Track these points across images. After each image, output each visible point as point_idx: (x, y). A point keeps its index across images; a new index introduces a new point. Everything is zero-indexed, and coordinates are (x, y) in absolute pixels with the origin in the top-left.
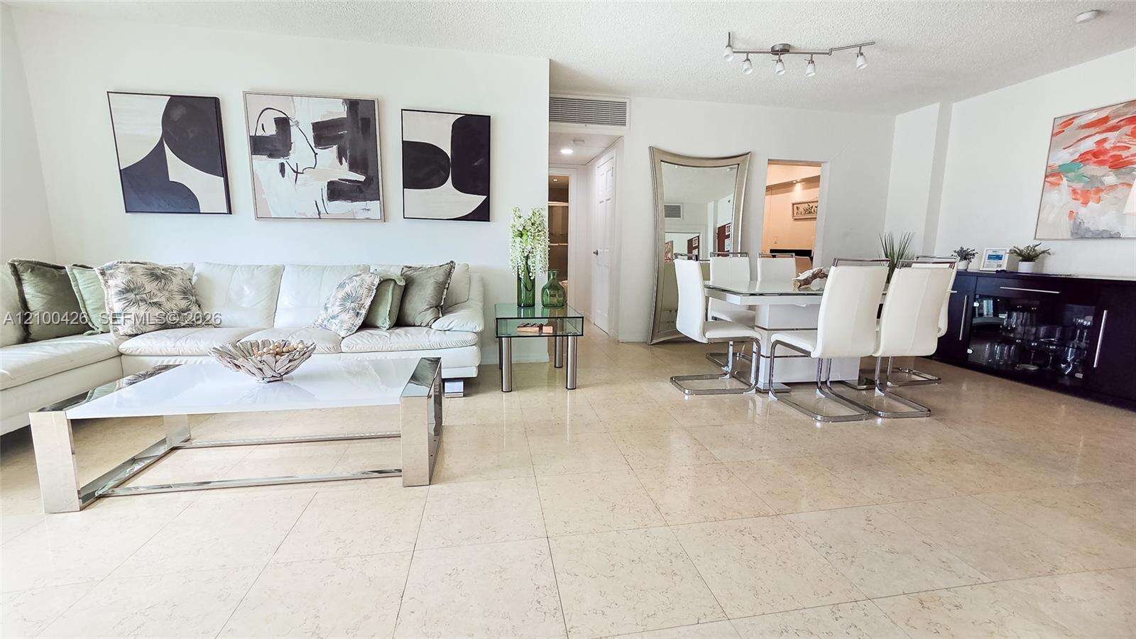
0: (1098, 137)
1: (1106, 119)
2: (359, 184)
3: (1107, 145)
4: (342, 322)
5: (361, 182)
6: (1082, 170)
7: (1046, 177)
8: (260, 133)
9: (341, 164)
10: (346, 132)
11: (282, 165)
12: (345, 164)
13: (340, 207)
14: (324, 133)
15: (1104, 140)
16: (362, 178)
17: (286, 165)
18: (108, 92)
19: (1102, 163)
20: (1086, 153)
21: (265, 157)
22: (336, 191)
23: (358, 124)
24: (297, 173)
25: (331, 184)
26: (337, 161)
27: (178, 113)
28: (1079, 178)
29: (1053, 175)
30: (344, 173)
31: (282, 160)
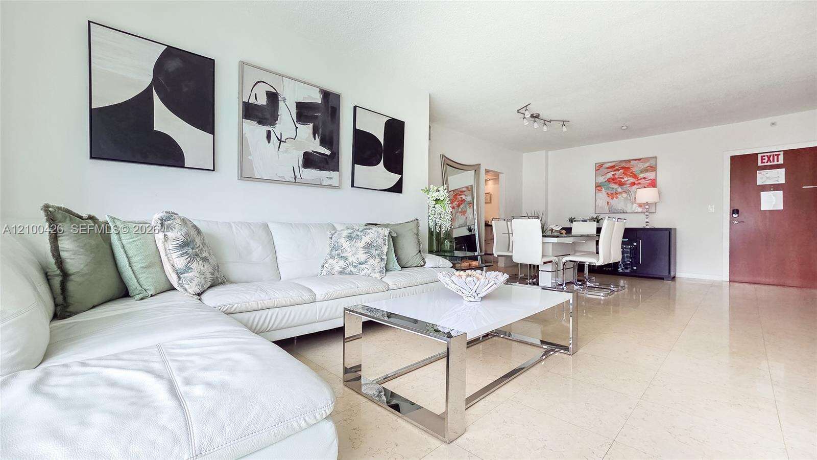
0: (613, 173)
1: (613, 167)
2: (326, 157)
3: (616, 176)
4: (373, 266)
5: (327, 155)
6: (609, 185)
7: (596, 187)
8: (252, 101)
9: (315, 139)
10: (320, 114)
11: (269, 133)
12: (318, 140)
13: (311, 174)
14: (304, 112)
15: (615, 174)
16: (328, 152)
17: (272, 133)
18: (89, 22)
19: (615, 183)
20: (610, 178)
21: (255, 123)
22: (309, 161)
23: (328, 111)
24: (281, 141)
25: (306, 154)
26: (312, 136)
27: (173, 65)
28: (608, 188)
29: (598, 186)
30: (315, 146)
31: (269, 128)
